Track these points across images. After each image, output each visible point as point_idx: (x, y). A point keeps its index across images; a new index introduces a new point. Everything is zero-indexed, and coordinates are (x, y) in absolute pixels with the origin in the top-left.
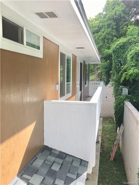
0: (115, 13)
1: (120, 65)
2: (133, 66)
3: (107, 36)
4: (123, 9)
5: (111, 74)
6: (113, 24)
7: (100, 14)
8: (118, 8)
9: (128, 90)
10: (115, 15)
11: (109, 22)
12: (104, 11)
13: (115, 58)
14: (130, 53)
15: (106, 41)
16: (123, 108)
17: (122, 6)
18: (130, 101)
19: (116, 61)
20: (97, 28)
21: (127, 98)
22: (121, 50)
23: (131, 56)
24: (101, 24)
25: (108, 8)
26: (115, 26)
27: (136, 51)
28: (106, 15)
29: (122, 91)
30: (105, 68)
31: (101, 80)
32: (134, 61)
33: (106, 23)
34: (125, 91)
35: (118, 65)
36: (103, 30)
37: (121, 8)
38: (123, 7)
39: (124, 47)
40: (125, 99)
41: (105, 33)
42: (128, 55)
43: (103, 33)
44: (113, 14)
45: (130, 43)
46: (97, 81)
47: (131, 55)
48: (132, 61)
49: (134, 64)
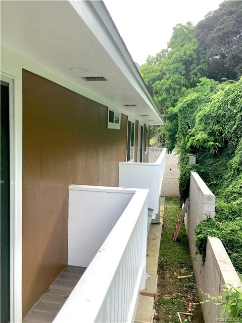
0: (185, 52)
1: (187, 128)
2: (201, 130)
3: (173, 85)
4: (196, 47)
5: (176, 138)
6: (181, 68)
7: (163, 51)
8: (188, 46)
9: (196, 159)
10: (184, 55)
11: (176, 65)
12: (169, 47)
13: (181, 118)
14: (199, 114)
15: (171, 92)
16: (189, 179)
17: (194, 42)
18: (197, 172)
19: (183, 123)
20: (159, 73)
21: (194, 168)
22: (189, 109)
23: (200, 118)
24: (164, 68)
25: (175, 43)
26: (185, 72)
27: (205, 113)
28: (172, 54)
29: (189, 160)
30: (169, 131)
31: (163, 146)
32: (203, 124)
33: (172, 67)
34: (193, 159)
35: (185, 128)
36: (167, 76)
37: (193, 46)
38: (196, 44)
39: (192, 106)
40: (191, 169)
41: (170, 81)
42: (197, 117)
43: (168, 80)
44: (182, 54)
45: (200, 102)
46: (159, 147)
47: (200, 116)
48: (201, 124)
49: (202, 128)
